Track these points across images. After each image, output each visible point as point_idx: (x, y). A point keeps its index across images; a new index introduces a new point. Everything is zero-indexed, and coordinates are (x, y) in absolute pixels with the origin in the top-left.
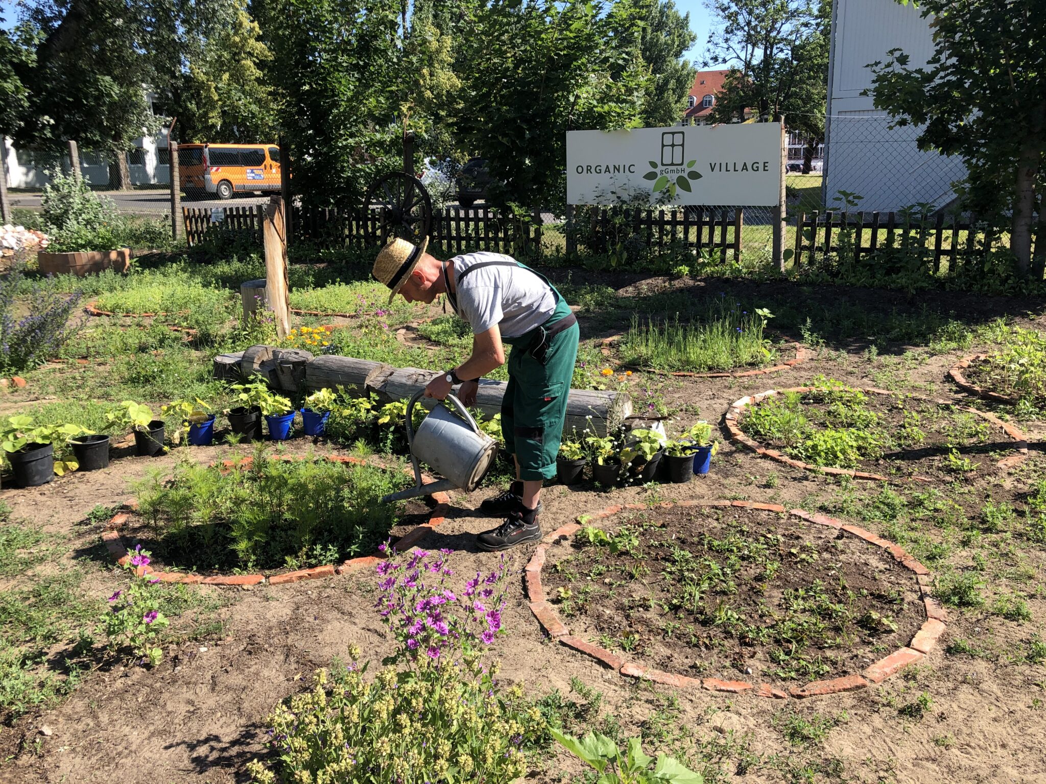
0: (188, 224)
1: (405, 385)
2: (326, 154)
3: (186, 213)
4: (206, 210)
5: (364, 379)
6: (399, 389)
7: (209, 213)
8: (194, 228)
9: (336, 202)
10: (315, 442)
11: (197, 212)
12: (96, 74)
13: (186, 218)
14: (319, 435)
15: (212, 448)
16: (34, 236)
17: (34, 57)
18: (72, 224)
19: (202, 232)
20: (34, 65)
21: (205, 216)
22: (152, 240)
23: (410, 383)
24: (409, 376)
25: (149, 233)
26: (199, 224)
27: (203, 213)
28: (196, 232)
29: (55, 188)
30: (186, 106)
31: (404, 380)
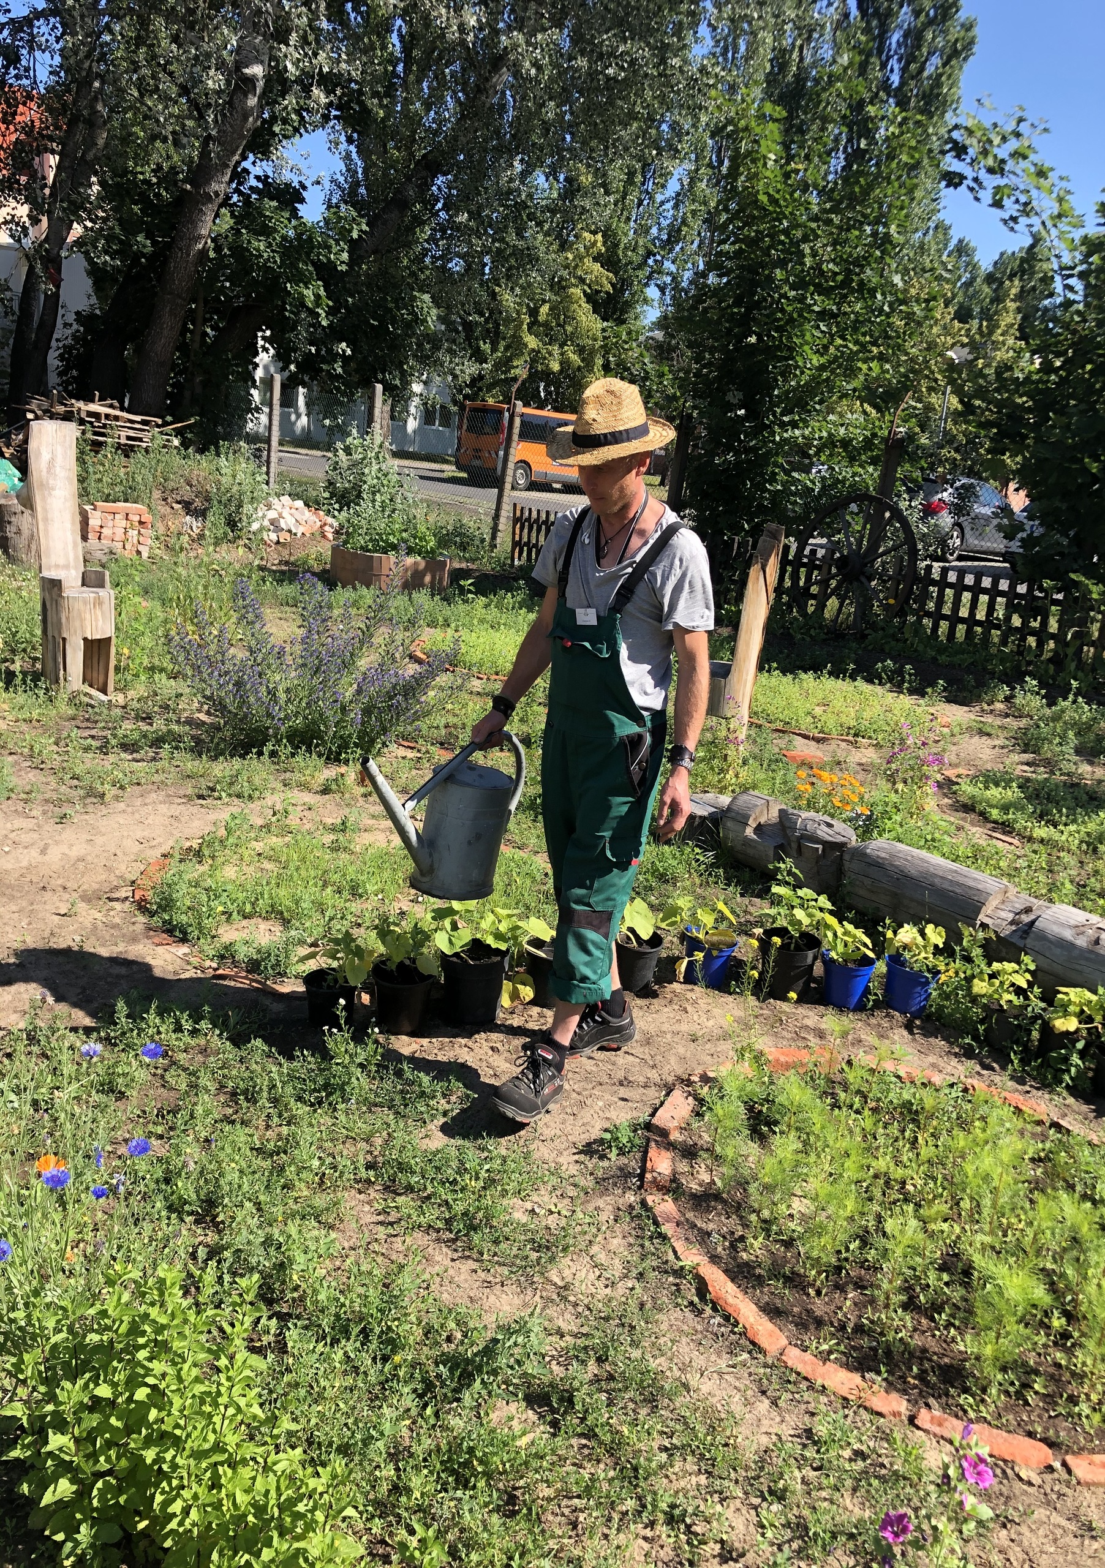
0: (517, 531)
1: (1072, 945)
2: (754, 449)
3: (518, 514)
4: (548, 513)
5: (978, 911)
6: (1058, 951)
7: (552, 518)
8: (525, 539)
9: (752, 528)
10: (909, 1027)
11: (534, 515)
12: (413, 289)
13: (516, 520)
14: (915, 1016)
15: (730, 998)
16: (314, 518)
17: (345, 256)
18: (366, 507)
19: (536, 545)
20: (344, 268)
21: (546, 522)
22: (463, 547)
23: (1082, 942)
24: (1079, 929)
25: (460, 535)
26: (534, 534)
27: (543, 516)
28: (527, 544)
29: (348, 451)
30: (478, 347)
31: (1068, 934)
